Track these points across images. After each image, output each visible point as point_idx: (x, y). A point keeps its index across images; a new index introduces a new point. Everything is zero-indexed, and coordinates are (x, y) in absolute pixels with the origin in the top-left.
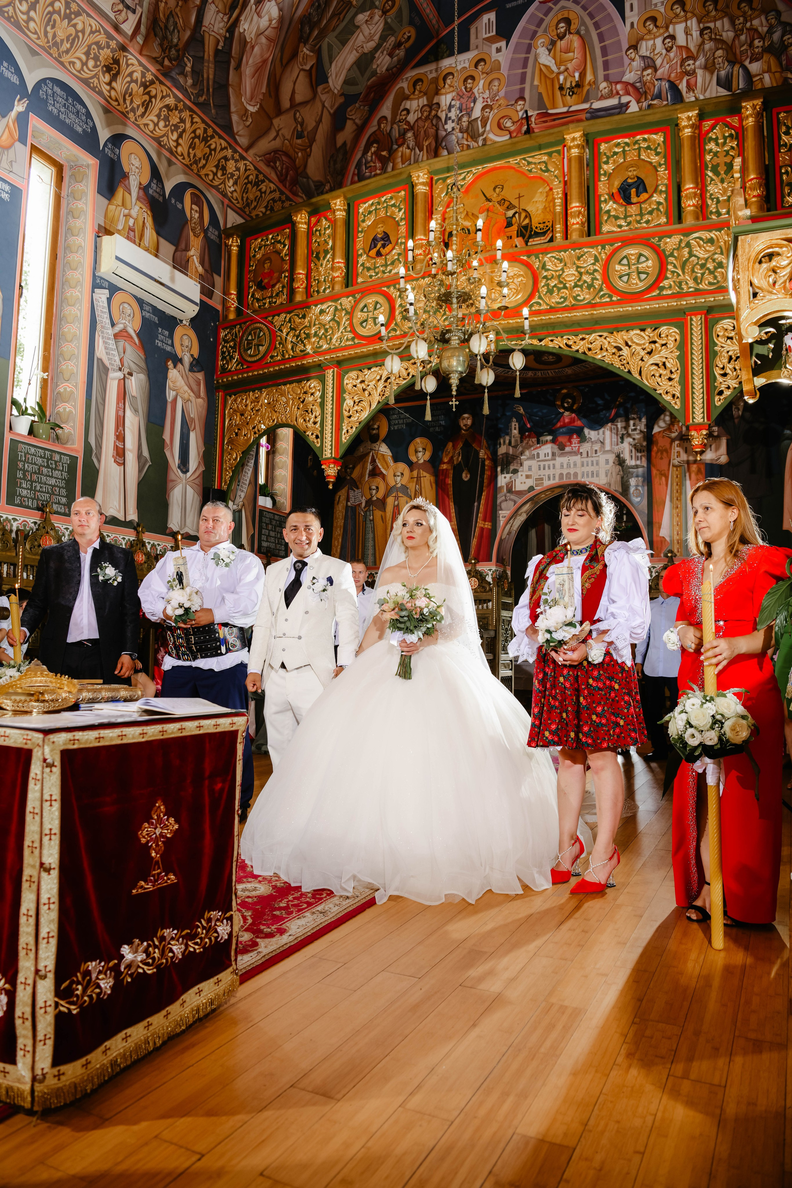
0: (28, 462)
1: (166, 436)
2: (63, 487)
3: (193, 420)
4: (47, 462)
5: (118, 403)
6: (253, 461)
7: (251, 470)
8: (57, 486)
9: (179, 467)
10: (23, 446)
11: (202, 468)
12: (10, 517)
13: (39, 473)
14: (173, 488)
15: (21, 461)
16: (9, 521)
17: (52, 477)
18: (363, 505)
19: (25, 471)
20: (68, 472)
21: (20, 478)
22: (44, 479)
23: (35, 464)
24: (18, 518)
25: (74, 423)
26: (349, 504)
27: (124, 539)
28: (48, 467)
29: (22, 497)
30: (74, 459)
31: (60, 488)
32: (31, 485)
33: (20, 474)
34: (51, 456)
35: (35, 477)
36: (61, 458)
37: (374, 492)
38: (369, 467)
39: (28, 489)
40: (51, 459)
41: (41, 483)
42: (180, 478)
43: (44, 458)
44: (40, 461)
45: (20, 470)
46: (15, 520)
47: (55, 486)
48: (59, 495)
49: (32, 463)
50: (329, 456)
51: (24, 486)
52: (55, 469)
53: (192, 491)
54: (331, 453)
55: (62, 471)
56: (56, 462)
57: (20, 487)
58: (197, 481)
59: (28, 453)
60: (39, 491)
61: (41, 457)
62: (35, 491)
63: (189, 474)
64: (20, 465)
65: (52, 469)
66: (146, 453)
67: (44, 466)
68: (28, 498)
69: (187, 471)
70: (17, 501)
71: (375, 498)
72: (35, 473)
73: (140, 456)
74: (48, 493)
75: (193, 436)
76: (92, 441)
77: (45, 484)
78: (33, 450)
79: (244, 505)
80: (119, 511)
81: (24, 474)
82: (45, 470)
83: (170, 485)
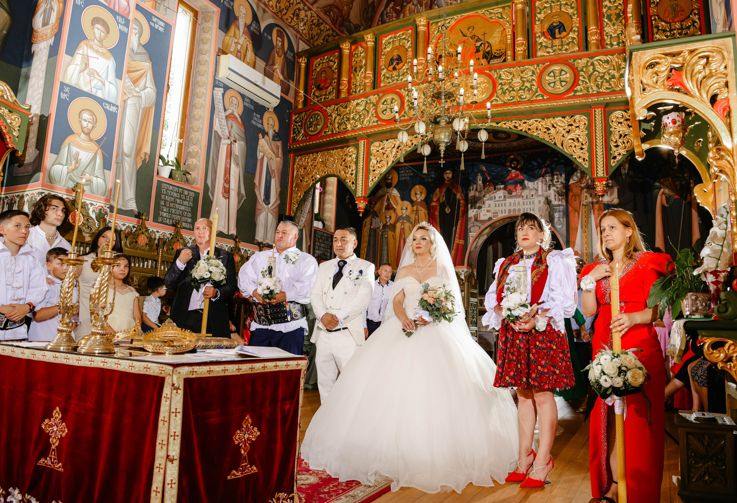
0: (168, 195)
1: (256, 181)
2: (189, 212)
3: (273, 171)
4: (180, 196)
5: (226, 159)
6: (311, 198)
7: (310, 204)
8: (186, 211)
9: (264, 201)
10: (165, 185)
11: (279, 202)
12: (155, 230)
13: (174, 203)
14: (260, 214)
15: (163, 194)
16: (154, 233)
17: (183, 205)
18: (381, 227)
19: (165, 201)
20: (193, 202)
21: (162, 205)
22: (177, 206)
23: (172, 196)
24: (160, 231)
25: (198, 171)
26: (372, 227)
27: (227, 246)
28: (180, 198)
29: (163, 217)
30: (197, 194)
31: (187, 212)
32: (169, 210)
33: (162, 203)
34: (183, 191)
35: (172, 205)
36: (189, 193)
37: (388, 219)
38: (385, 204)
39: (167, 212)
40: (183, 194)
41: (175, 209)
42: (264, 208)
43: (178, 193)
44: (175, 195)
45: (163, 200)
46: (158, 232)
47: (184, 211)
48: (186, 217)
49: (170, 196)
50: (360, 195)
51: (165, 210)
52: (185, 200)
53: (272, 216)
54: (362, 194)
55: (189, 201)
56: (186, 196)
57: (162, 211)
58: (275, 210)
59: (168, 189)
60: (174, 214)
61: (176, 192)
62: (172, 213)
63: (270, 206)
64: (163, 197)
65: (183, 200)
66: (243, 191)
67: (178, 198)
68: (167, 218)
69: (269, 203)
70: (160, 220)
71: (388, 224)
72: (172, 202)
73: (239, 193)
74: (180, 215)
75: (273, 181)
76: (209, 183)
77: (178, 209)
78: (171, 188)
79: (304, 226)
80: (224, 228)
81: (165, 203)
82: (178, 201)
83: (258, 212)
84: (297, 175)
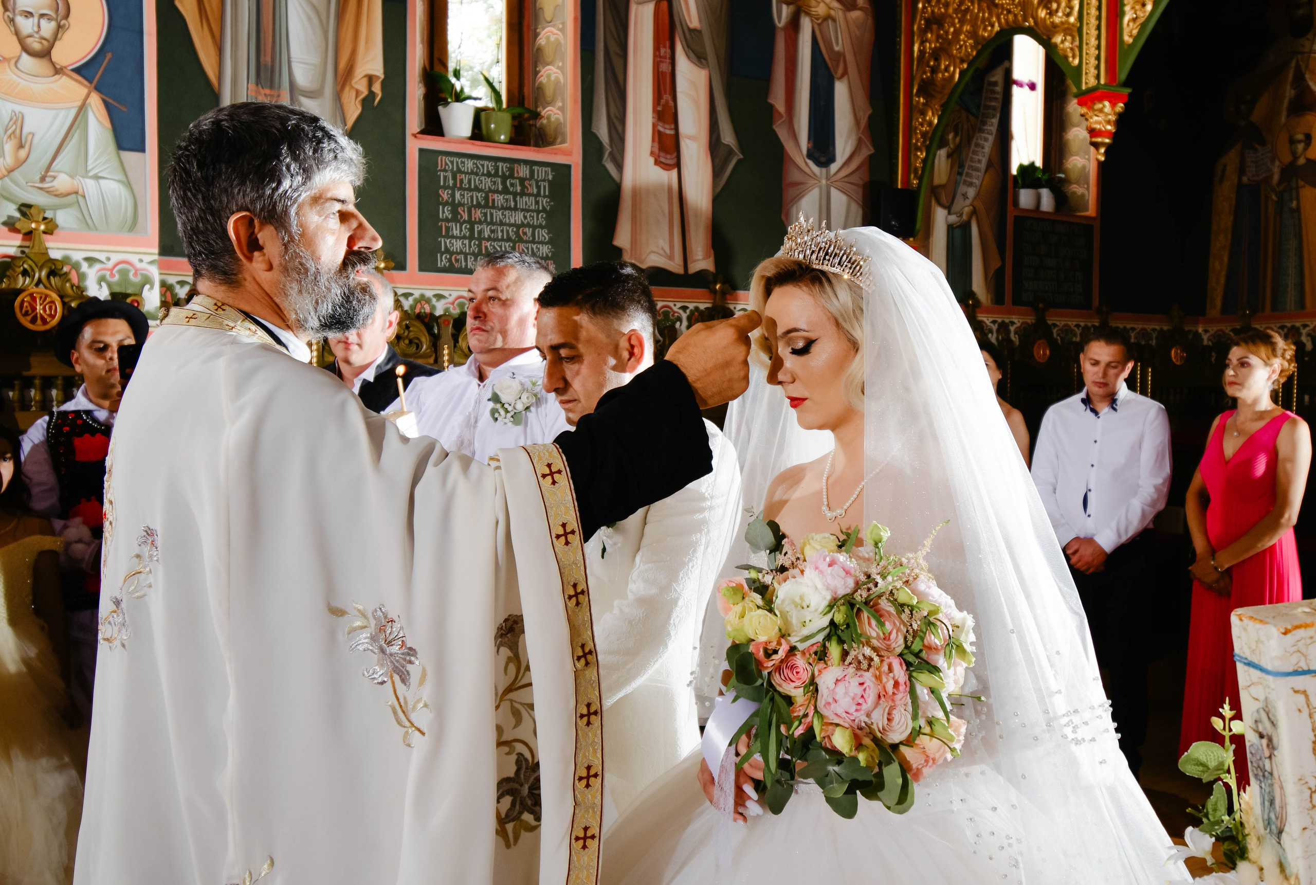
0: (461, 188)
2: (541, 226)
3: (839, 56)
4: (504, 183)
5: (657, 48)
6: (995, 121)
7: (991, 138)
8: (528, 225)
9: (810, 155)
10: (447, 159)
11: (867, 151)
12: (429, 294)
13: (486, 206)
14: (798, 198)
15: (446, 187)
16: (428, 301)
17: (516, 209)
18: (1276, 177)
19: (455, 207)
20: (552, 196)
21: (447, 220)
22: (498, 215)
23: (477, 189)
24: (445, 294)
25: (563, 102)
26: (1245, 179)
27: (684, 308)
28: (505, 191)
29: (452, 253)
30: (562, 171)
31: (534, 227)
32: (472, 230)
33: (445, 212)
34: (511, 170)
35: (478, 214)
36: (532, 172)
37: (1300, 147)
38: (1289, 93)
39: (464, 237)
40: (512, 176)
41: (492, 223)
42: (814, 176)
43: (496, 175)
44: (487, 183)
45: (446, 204)
46: (439, 297)
47: (523, 225)
48: (533, 242)
49: (469, 189)
50: (1092, 82)
51: (456, 232)
52: (523, 194)
53: (844, 198)
54: (1098, 77)
55: (538, 194)
56: (522, 181)
57: (447, 236)
58: (855, 179)
59: (459, 171)
60: (489, 239)
61: (489, 175)
62: (480, 239)
63: (834, 167)
64: (445, 195)
65: (515, 194)
66: (728, 137)
67: (497, 192)
68: (466, 255)
69: (832, 159)
70: (442, 261)
71: (1302, 161)
72: (479, 206)
73: (715, 145)
74: (509, 239)
75: (841, 91)
76: (602, 131)
77: (501, 224)
78: (469, 164)
79: (974, 212)
80: (671, 257)
81: (455, 212)
82: (499, 199)
83: (790, 193)
84: (922, 52)
